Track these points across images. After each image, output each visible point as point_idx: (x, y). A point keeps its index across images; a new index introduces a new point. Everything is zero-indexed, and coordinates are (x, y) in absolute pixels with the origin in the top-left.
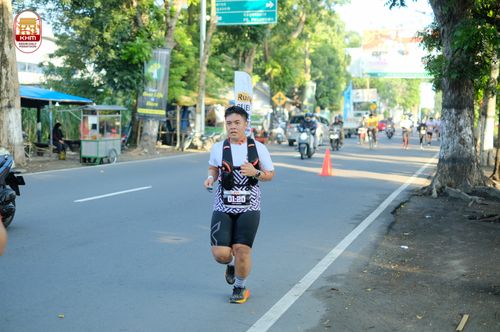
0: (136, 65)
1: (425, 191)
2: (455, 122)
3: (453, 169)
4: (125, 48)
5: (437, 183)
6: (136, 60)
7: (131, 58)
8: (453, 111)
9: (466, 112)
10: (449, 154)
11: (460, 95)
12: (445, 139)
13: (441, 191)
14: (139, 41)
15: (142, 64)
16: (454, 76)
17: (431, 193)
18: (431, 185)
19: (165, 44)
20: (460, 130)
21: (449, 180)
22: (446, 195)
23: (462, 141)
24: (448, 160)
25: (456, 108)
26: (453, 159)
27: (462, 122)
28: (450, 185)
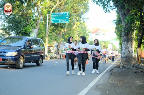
0: (27, 33)
1: (118, 66)
2: (127, 45)
3: (126, 60)
4: (24, 29)
5: (122, 64)
6: (27, 32)
7: (26, 31)
8: (126, 42)
9: (130, 43)
10: (125, 55)
11: (128, 37)
12: (124, 51)
13: (123, 66)
14: (28, 26)
15: (29, 33)
16: (126, 31)
17: (120, 67)
18: (120, 65)
19: (36, 28)
20: (128, 48)
21: (125, 63)
22: (125, 67)
23: (129, 51)
24: (125, 57)
25: (127, 41)
26: (126, 57)
27: (129, 45)
28: (125, 65)
